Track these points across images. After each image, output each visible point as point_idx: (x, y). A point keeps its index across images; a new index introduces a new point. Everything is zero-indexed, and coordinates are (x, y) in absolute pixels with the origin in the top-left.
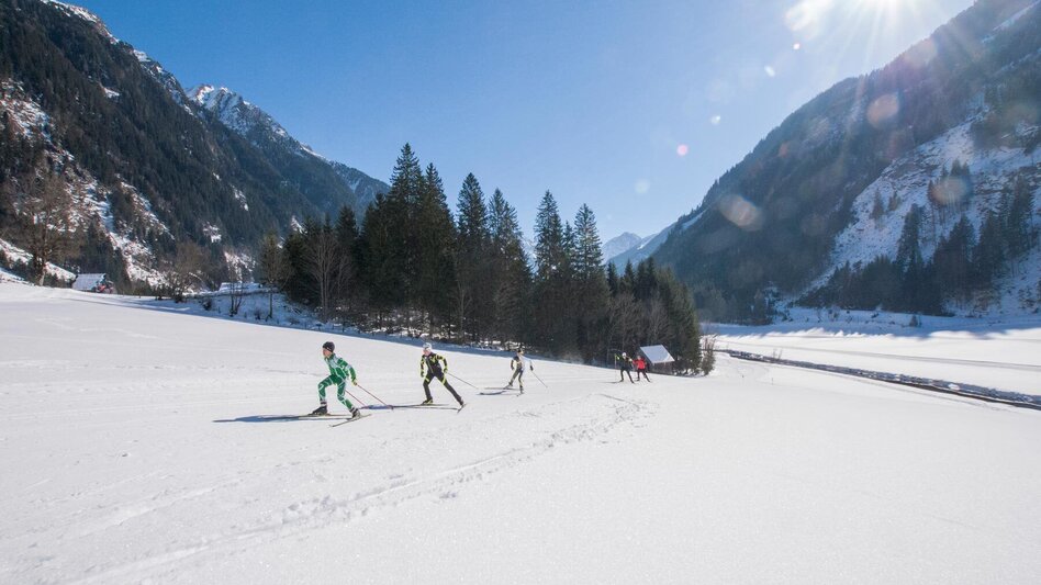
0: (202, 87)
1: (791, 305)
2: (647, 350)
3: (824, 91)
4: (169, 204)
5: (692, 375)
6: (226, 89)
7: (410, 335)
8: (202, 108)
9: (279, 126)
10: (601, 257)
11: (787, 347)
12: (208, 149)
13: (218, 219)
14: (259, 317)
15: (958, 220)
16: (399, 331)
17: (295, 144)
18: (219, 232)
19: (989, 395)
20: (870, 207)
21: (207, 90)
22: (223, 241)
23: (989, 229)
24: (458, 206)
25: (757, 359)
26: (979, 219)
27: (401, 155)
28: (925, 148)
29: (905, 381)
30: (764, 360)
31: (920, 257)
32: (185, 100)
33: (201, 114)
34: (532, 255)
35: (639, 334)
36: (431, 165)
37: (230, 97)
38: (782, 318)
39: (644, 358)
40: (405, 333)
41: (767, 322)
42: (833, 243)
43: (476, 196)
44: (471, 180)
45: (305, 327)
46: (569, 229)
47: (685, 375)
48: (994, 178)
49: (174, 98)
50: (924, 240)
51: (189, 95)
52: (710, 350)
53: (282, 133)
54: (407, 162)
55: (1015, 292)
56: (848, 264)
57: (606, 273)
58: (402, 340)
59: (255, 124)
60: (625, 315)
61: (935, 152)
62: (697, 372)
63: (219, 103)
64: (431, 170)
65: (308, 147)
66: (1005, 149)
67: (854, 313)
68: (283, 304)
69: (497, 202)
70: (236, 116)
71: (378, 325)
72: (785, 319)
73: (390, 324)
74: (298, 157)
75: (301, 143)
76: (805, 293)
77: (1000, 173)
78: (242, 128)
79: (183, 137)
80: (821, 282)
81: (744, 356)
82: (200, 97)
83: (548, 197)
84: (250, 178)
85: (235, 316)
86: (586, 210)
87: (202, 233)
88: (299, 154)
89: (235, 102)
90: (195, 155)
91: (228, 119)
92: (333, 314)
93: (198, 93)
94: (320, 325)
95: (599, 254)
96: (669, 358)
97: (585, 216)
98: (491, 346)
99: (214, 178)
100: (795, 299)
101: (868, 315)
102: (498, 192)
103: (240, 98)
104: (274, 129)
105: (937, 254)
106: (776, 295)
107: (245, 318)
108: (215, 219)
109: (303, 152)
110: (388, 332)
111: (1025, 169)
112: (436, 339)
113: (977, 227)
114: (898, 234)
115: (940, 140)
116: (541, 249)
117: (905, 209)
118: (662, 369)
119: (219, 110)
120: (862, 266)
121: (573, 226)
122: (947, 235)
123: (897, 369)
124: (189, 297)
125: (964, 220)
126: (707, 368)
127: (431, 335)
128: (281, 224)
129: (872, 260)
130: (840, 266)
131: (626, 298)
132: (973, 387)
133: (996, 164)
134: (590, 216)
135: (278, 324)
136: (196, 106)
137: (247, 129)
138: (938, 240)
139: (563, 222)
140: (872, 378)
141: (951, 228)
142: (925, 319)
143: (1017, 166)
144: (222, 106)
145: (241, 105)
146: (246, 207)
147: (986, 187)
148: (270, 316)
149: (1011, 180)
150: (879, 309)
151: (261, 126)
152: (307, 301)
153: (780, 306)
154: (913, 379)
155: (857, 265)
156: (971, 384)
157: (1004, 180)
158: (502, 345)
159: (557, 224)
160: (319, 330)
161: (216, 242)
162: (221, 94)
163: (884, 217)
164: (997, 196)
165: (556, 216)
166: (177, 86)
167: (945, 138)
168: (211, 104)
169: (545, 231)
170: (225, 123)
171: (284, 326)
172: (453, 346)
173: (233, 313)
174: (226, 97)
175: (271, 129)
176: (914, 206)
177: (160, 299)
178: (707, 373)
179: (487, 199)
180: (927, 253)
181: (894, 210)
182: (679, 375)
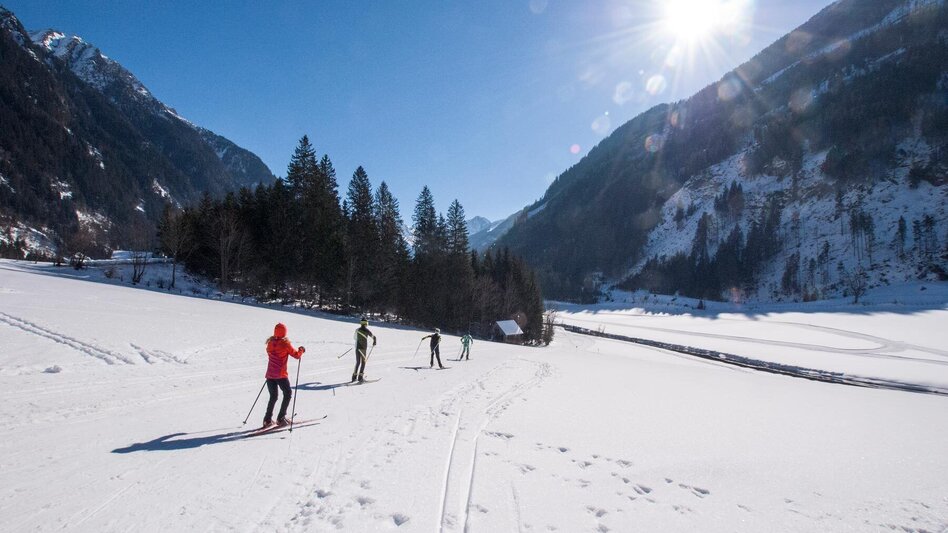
0: (51, 32)
1: (612, 288)
2: (502, 324)
3: (644, 111)
4: (8, 154)
5: (536, 346)
6: (80, 39)
7: (302, 306)
8: (50, 54)
9: (142, 86)
10: (468, 246)
11: (608, 323)
12: (57, 100)
13: (69, 175)
14: (162, 286)
15: (733, 227)
16: (292, 302)
17: (159, 106)
18: (69, 189)
19: (743, 362)
20: (674, 211)
21: (57, 36)
22: (74, 197)
23: (753, 235)
24: (348, 194)
25: (586, 332)
26: (747, 228)
27: (299, 145)
28: (714, 168)
29: (693, 352)
30: (592, 333)
31: (707, 254)
32: (29, 43)
33: (48, 61)
34: (410, 240)
35: (495, 311)
36: (326, 156)
37: (84, 48)
38: (605, 298)
39: (498, 329)
40: (298, 304)
41: (595, 301)
42: (646, 238)
43: (364, 185)
44: (360, 172)
45: (207, 296)
46: (442, 219)
47: (531, 345)
48: (758, 197)
49: (15, 39)
50: (711, 241)
51: (34, 39)
52: (551, 325)
53: (144, 92)
54: (304, 151)
55: (767, 285)
56: (656, 256)
57: (470, 258)
58: (296, 310)
59: (113, 80)
60: (485, 295)
61: (720, 172)
62: (540, 343)
63: (70, 52)
64: (326, 161)
65: (174, 111)
66: (765, 176)
67: (660, 297)
68: (183, 274)
69: (383, 193)
70: (91, 69)
71: (274, 296)
72: (608, 299)
73: (284, 296)
74: (162, 119)
75: (166, 105)
76: (624, 279)
77: (762, 194)
78: (99, 83)
79: (27, 84)
80: (636, 270)
81: (576, 330)
82: (48, 42)
83: (426, 192)
84: (107, 135)
85: (138, 284)
86: (457, 205)
87: (49, 188)
88: (163, 116)
89: (90, 53)
90: (40, 104)
91: (82, 70)
92: (232, 285)
93: (45, 38)
94: (220, 295)
95: (466, 243)
96: (519, 331)
97: (456, 209)
98: (372, 317)
99: (65, 132)
100: (616, 283)
101: (669, 298)
102: (384, 185)
103: (97, 51)
104: (135, 87)
105: (719, 254)
106: (602, 279)
107: (148, 286)
108: (65, 174)
109: (168, 115)
110: (283, 303)
111: (777, 192)
112: (325, 310)
113: (745, 234)
114: (693, 234)
115: (725, 164)
116: (419, 236)
117: (698, 215)
118: (514, 340)
119: (70, 59)
120: (667, 259)
121: (446, 217)
122: (725, 239)
123: (686, 342)
124: (88, 264)
125: (737, 228)
126: (548, 339)
127: (320, 306)
128: (142, 185)
129: (674, 254)
130: (651, 258)
131: (487, 280)
132: (734, 356)
133: (760, 187)
134: (460, 210)
135: (180, 292)
136: (41, 51)
137: (104, 84)
138: (720, 242)
139: (437, 214)
140: (669, 349)
141: (728, 233)
142: (708, 303)
143: (772, 190)
144: (74, 56)
145: (97, 57)
146: (102, 165)
147: (753, 203)
148: (173, 285)
149: (768, 200)
150: (677, 294)
151: (120, 84)
152: (204, 272)
153: (604, 289)
154: (697, 350)
155: (663, 257)
156: (733, 354)
157: (764, 200)
158: (382, 317)
159: (433, 215)
160: (220, 300)
161: (66, 198)
162: (74, 43)
163: (684, 221)
164: (759, 211)
165: (432, 209)
166: (19, 27)
167: (727, 162)
168: (61, 52)
169: (423, 221)
170: (78, 74)
171: (187, 295)
172: (341, 317)
173: (135, 282)
174: (80, 47)
175: (132, 87)
176: (705, 213)
177: (59, 265)
178: (547, 344)
179: (374, 190)
180: (712, 251)
181: (691, 215)
182: (526, 345)
